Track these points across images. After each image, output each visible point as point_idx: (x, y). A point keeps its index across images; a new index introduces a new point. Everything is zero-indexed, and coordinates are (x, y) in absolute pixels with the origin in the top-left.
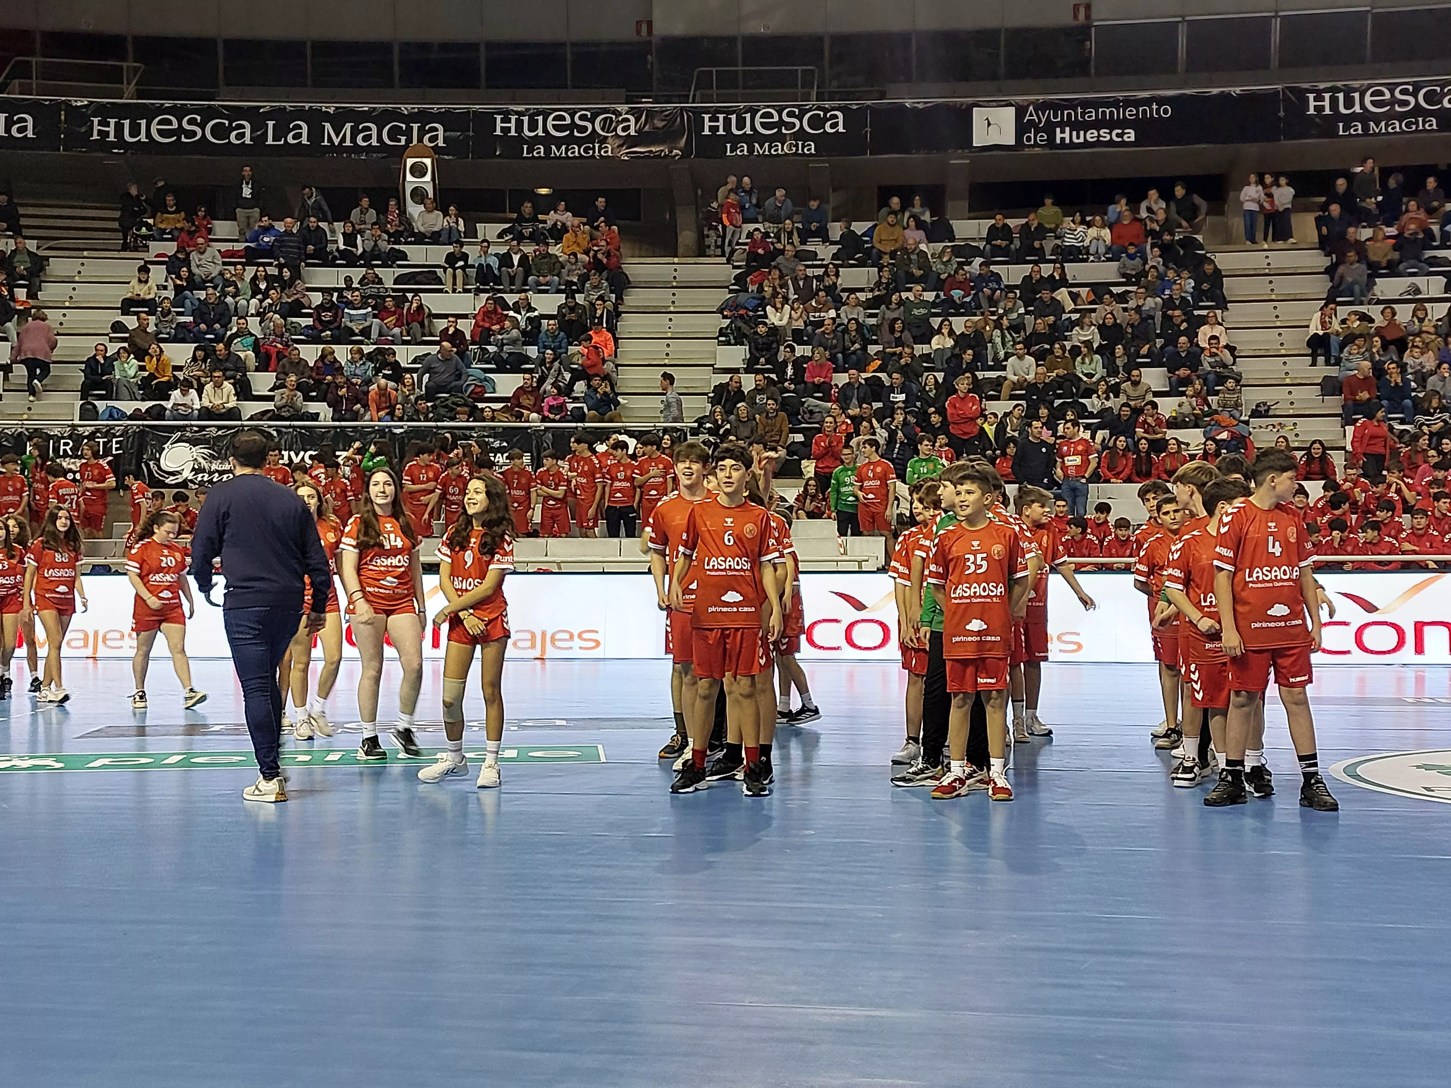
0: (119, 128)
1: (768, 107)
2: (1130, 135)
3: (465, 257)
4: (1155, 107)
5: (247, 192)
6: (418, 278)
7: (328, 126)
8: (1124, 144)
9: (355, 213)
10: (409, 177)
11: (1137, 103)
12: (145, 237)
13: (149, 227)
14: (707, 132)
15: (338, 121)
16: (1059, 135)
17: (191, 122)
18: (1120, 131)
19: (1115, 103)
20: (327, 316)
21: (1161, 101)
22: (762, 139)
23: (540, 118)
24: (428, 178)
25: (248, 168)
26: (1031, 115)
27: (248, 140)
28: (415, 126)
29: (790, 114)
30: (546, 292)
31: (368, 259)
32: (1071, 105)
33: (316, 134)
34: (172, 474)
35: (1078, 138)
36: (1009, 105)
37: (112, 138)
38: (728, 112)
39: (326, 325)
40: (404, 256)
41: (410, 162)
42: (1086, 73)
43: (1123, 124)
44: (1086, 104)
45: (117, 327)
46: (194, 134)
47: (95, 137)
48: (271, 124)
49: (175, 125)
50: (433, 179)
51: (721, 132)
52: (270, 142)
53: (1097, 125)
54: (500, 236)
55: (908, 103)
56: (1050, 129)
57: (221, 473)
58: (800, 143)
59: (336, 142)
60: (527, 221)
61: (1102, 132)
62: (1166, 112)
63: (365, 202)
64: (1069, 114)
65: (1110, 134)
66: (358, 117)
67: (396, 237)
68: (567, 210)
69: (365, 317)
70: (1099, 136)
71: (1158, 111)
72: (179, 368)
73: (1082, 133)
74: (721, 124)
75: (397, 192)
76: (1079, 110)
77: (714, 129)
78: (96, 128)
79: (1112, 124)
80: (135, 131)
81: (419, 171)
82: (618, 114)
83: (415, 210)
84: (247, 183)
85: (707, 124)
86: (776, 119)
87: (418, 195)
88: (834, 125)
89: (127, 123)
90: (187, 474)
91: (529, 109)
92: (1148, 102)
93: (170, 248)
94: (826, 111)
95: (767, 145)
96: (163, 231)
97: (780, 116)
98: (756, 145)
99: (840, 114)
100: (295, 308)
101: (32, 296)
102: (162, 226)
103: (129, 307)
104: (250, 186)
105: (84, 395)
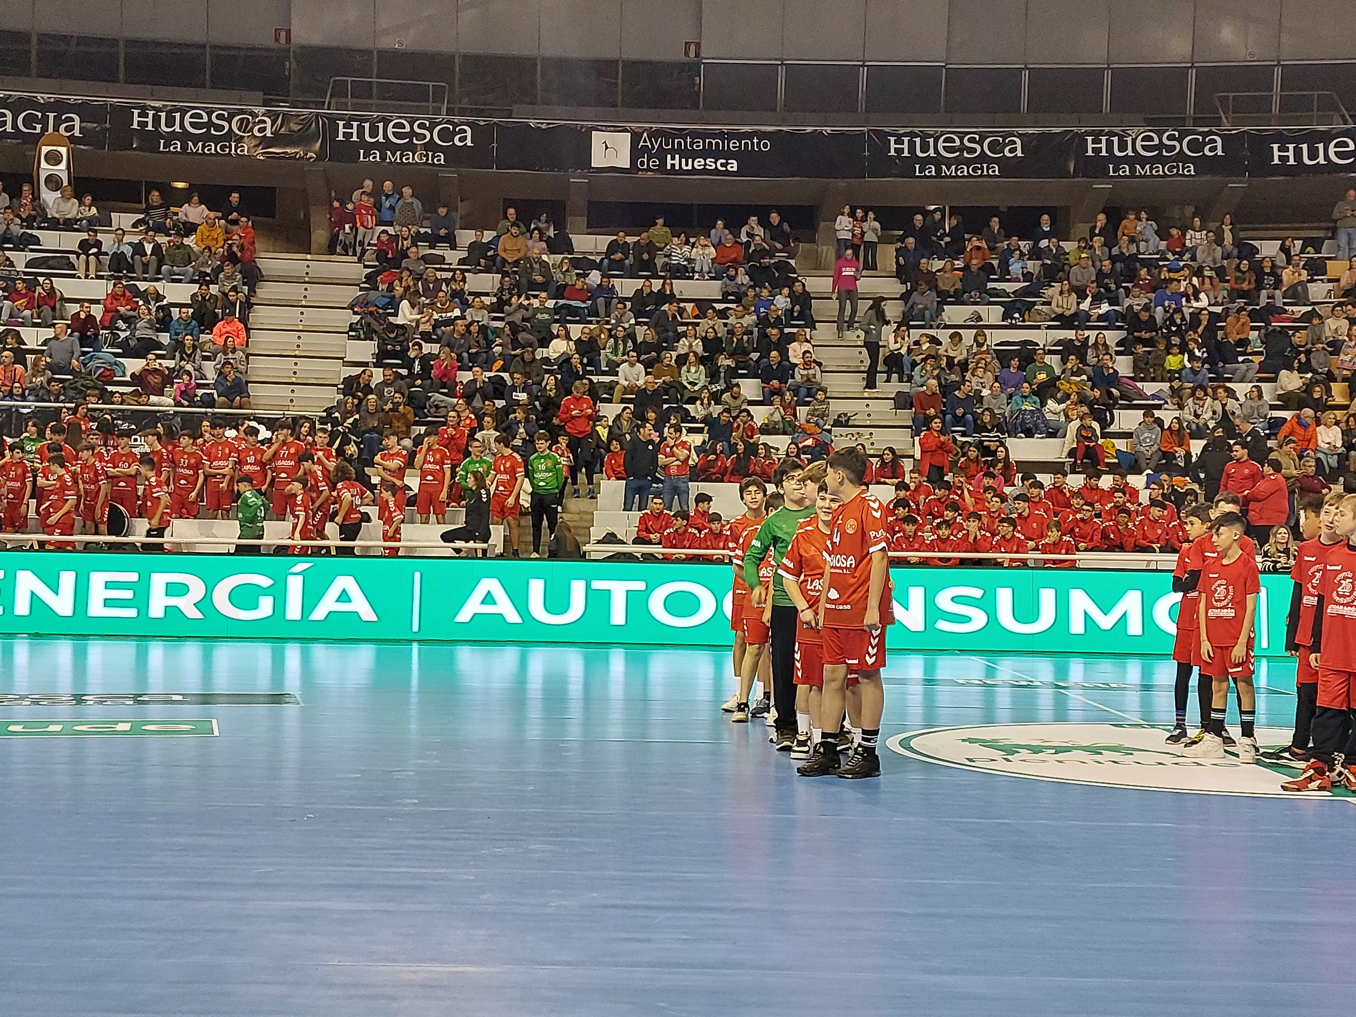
1: (400, 118)
2: (733, 166)
3: (98, 244)
4: (755, 141)
6: (50, 262)
8: (727, 173)
10: (44, 164)
11: (740, 136)
14: (341, 138)
16: (669, 161)
18: (724, 161)
19: (720, 135)
21: (762, 136)
22: (394, 148)
23: (178, 115)
24: (63, 166)
26: (645, 141)
28: (51, 115)
29: (421, 126)
30: (179, 281)
32: (681, 134)
35: (687, 165)
36: (626, 131)
38: (362, 120)
40: (37, 241)
41: (45, 150)
42: (696, 106)
43: (728, 155)
44: (695, 134)
51: (354, 138)
53: (704, 154)
54: (135, 225)
55: (532, 123)
56: (661, 155)
58: (430, 154)
61: (708, 161)
62: (765, 145)
64: (679, 143)
65: (715, 163)
67: (29, 222)
68: (201, 203)
70: (705, 164)
71: (759, 144)
73: (690, 161)
74: (354, 131)
76: (689, 140)
77: (348, 135)
79: (716, 154)
82: (255, 115)
83: (49, 197)
85: (341, 130)
86: (408, 129)
87: (53, 182)
88: (463, 139)
91: (167, 106)
92: (750, 135)
94: (455, 125)
95: (398, 153)
97: (412, 127)
98: (389, 153)
99: (468, 130)
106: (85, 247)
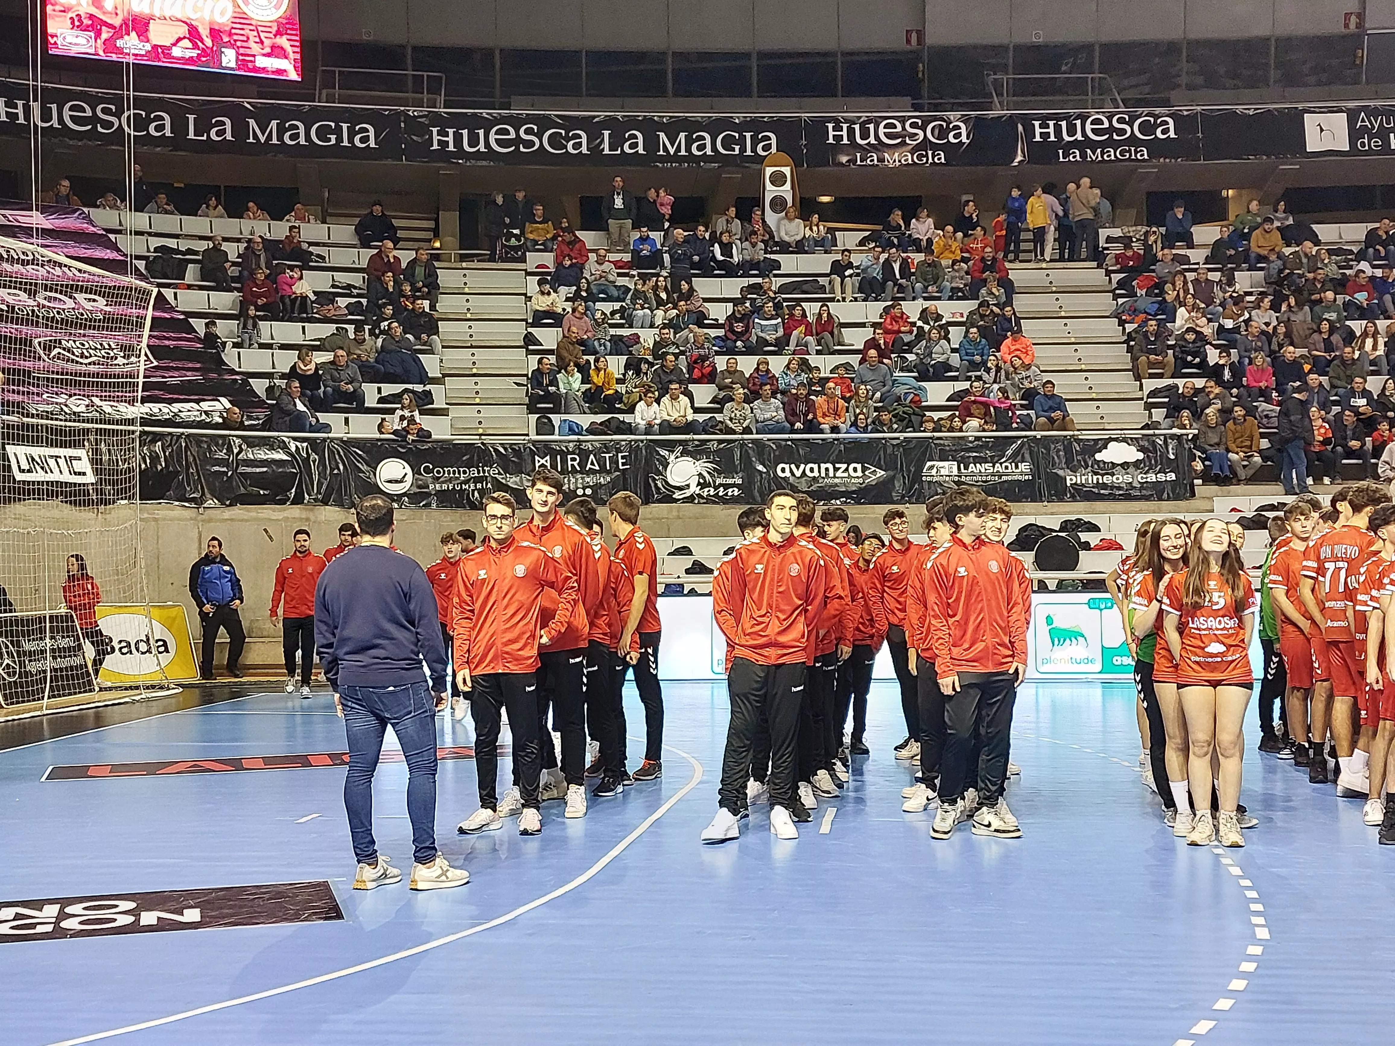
0: (458, 139)
1: (1098, 113)
3: (850, 265)
5: (619, 203)
6: (805, 287)
7: (662, 135)
9: (720, 223)
10: (769, 186)
12: (515, 248)
13: (518, 238)
14: (1038, 138)
15: (672, 130)
17: (528, 132)
20: (739, 327)
22: (1094, 145)
23: (871, 126)
24: (788, 186)
25: (618, 178)
26: (1363, 121)
27: (584, 150)
28: (748, 135)
29: (1120, 121)
30: (939, 299)
31: (746, 268)
33: (652, 143)
34: (680, 489)
36: (1341, 111)
37: (451, 148)
38: (1057, 118)
39: (739, 335)
41: (769, 171)
42: (1357, 81)
45: (529, 340)
46: (532, 144)
47: (435, 146)
48: (606, 133)
49: (513, 135)
50: (793, 187)
51: (1052, 138)
52: (607, 151)
54: (862, 243)
55: (1239, 109)
56: (1383, 134)
57: (726, 487)
58: (1133, 149)
59: (672, 151)
60: (894, 229)
63: (732, 212)
66: (691, 127)
68: (929, 215)
69: (775, 327)
72: (620, 381)
74: (1051, 130)
75: (758, 201)
77: (1045, 136)
78: (436, 138)
80: (474, 141)
81: (778, 180)
82: (948, 121)
84: (618, 194)
85: (1038, 131)
86: (1106, 125)
87: (778, 204)
88: (1165, 131)
89: (465, 132)
90: (694, 489)
91: (860, 117)
94: (1156, 117)
95: (1099, 150)
96: (535, 242)
97: (1110, 122)
98: (1089, 151)
99: (1170, 121)
100: (700, 319)
101: (433, 307)
102: (531, 236)
103: (540, 318)
104: (621, 196)
105: (532, 409)
106: (838, 268)
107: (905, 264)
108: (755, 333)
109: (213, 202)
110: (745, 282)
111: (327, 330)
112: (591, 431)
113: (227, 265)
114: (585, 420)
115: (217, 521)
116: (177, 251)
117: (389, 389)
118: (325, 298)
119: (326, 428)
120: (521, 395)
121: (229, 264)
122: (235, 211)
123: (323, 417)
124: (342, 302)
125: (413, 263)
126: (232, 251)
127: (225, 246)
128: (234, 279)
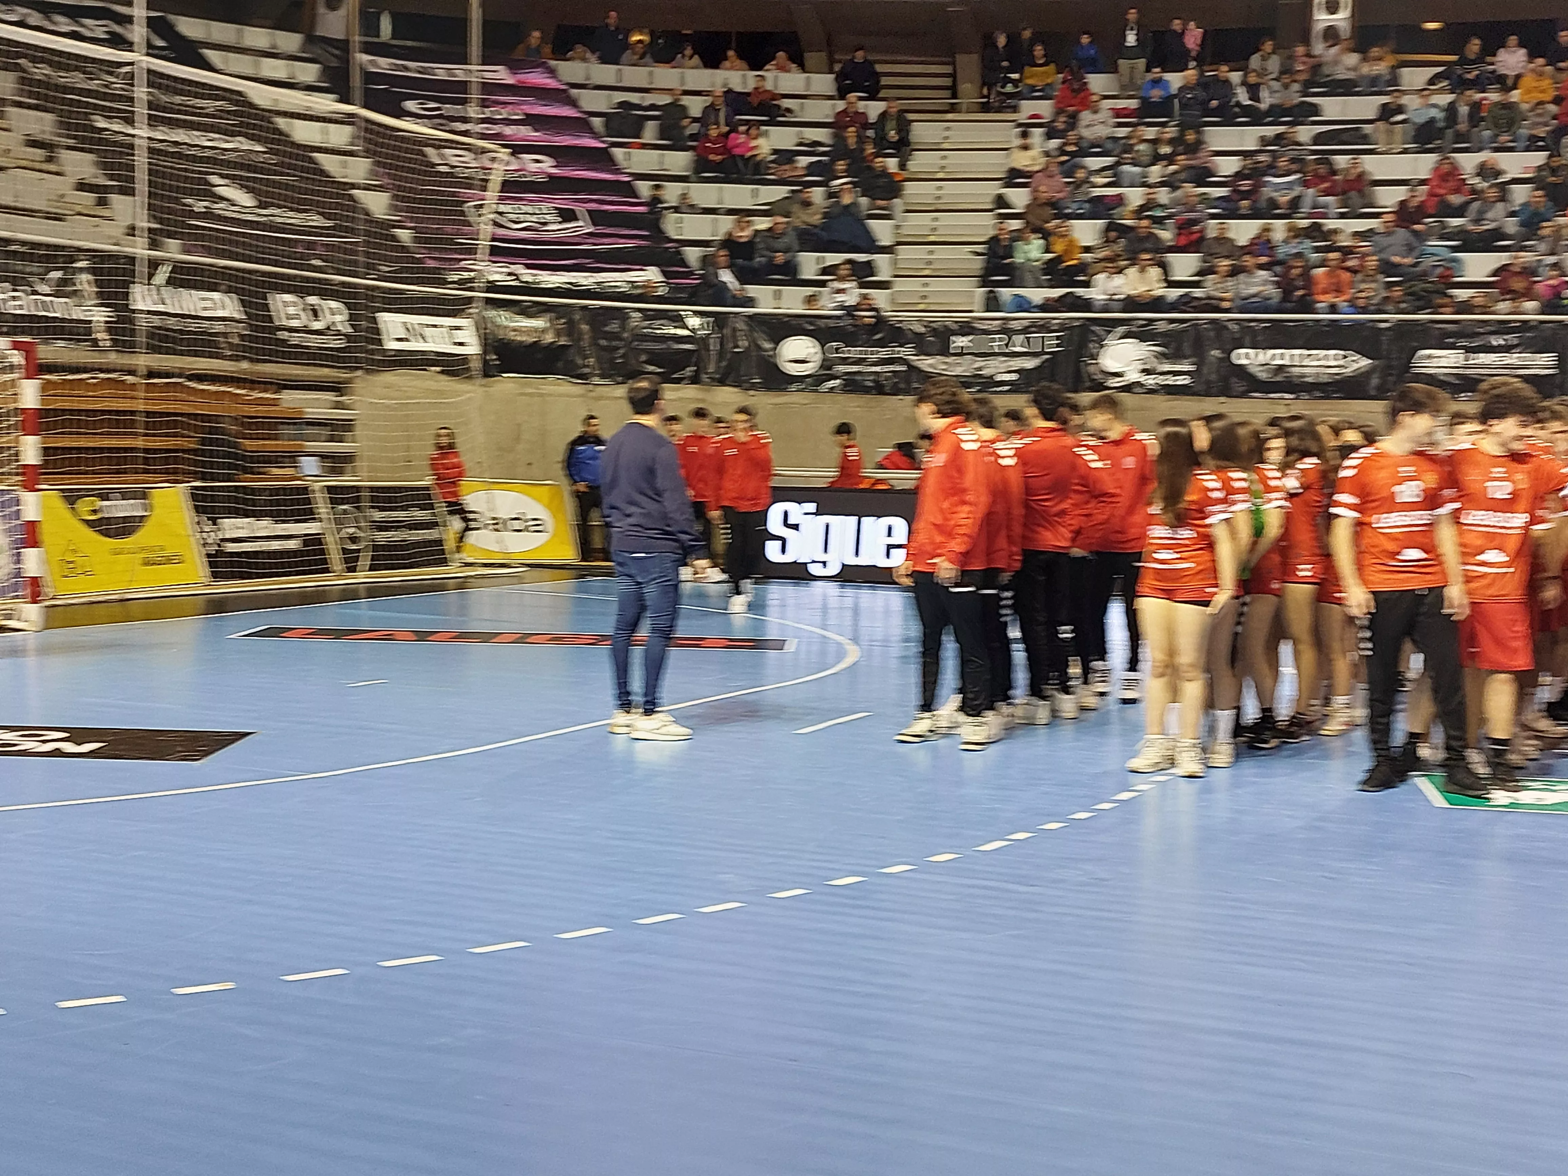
3: (1403, 108)
5: (1131, 39)
6: (1345, 137)
9: (1255, 61)
10: (1318, 15)
12: (1010, 96)
13: (1015, 84)
24: (1345, 14)
25: (1133, 11)
31: (1275, 114)
34: (1116, 375)
45: (1001, 202)
50: (1351, 15)
57: (1175, 374)
60: (1474, 62)
68: (1521, 45)
69: (1290, 186)
72: (1087, 249)
75: (1303, 33)
81: (1332, 6)
84: (1132, 29)
90: (1135, 376)
93: (1044, 108)
96: (1033, 89)
100: (1202, 176)
101: (902, 166)
102: (1030, 81)
103: (1014, 178)
104: (1135, 32)
105: (985, 282)
106: (1387, 113)
107: (1476, 107)
108: (1267, 192)
109: (688, 51)
110: (1270, 131)
111: (779, 192)
112: (1043, 308)
113: (686, 122)
114: (1037, 295)
115: (608, 398)
116: (639, 107)
117: (833, 258)
118: (785, 156)
119: (750, 302)
120: (977, 264)
121: (688, 120)
122: (712, 61)
123: (753, 290)
124: (804, 161)
125: (883, 115)
126: (695, 106)
127: (686, 100)
128: (693, 137)
